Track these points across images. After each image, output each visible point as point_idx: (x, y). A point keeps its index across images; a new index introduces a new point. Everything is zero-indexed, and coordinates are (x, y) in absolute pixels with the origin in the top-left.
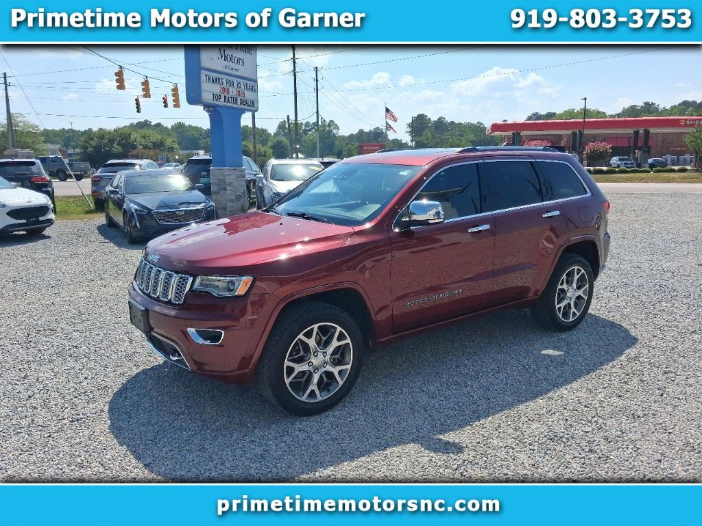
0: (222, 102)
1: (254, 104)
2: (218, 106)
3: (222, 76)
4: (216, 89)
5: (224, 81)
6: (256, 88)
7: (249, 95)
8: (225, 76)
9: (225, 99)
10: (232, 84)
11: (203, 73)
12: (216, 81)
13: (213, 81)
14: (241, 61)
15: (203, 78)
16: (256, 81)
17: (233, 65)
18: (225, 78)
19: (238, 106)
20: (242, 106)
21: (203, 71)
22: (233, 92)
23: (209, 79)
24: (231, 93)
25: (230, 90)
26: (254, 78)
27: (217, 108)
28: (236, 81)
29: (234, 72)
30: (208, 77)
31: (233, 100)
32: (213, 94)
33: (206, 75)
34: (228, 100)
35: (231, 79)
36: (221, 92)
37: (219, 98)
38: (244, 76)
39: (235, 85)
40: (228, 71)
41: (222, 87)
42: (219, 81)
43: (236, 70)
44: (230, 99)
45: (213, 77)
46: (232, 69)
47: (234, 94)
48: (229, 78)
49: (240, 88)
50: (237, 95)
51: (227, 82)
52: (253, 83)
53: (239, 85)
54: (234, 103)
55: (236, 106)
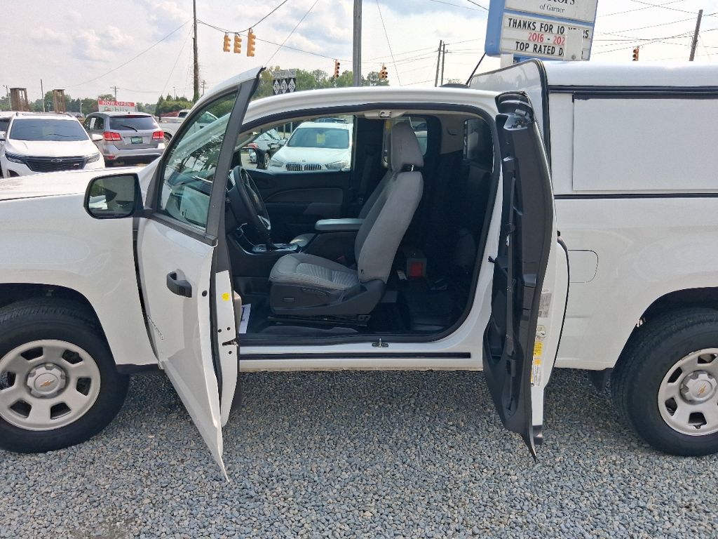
0: (529, 52)
3: (533, 19)
4: (524, 35)
5: (538, 26)
6: (590, 33)
8: (538, 19)
9: (535, 49)
10: (549, 29)
11: (507, 15)
12: (526, 25)
13: (520, 25)
15: (506, 22)
16: (593, 24)
17: (556, 5)
18: (539, 22)
19: (556, 57)
21: (506, 14)
22: (549, 39)
23: (514, 23)
24: (545, 41)
26: (589, 19)
28: (556, 25)
29: (555, 13)
30: (512, 21)
31: (549, 50)
32: (518, 43)
33: (511, 19)
34: (540, 50)
35: (549, 22)
36: (529, 40)
37: (526, 48)
38: (572, 17)
39: (555, 30)
40: (546, 11)
41: (533, 32)
42: (529, 25)
43: (559, 10)
44: (543, 48)
45: (520, 22)
46: (553, 9)
47: (551, 42)
48: (545, 21)
49: (562, 33)
50: (554, 43)
51: (542, 27)
52: (586, 27)
53: (561, 30)
54: (548, 53)
55: (551, 57)
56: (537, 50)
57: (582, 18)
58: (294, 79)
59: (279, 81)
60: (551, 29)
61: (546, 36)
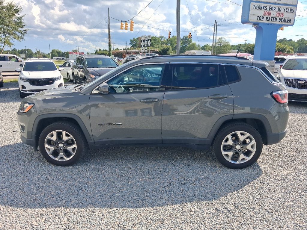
0: (264, 21)
1: (290, 21)
2: (262, 23)
3: (265, 5)
4: (261, 13)
5: (268, 8)
6: (295, 10)
7: (287, 15)
9: (267, 19)
12: (262, 8)
13: (259, 8)
15: (252, 7)
16: (296, 6)
18: (268, 6)
19: (277, 22)
20: (280, 23)
21: (251, 3)
22: (274, 14)
23: (256, 7)
24: (272, 15)
26: (295, 3)
27: (260, 25)
28: (277, 7)
29: (276, 1)
30: (255, 6)
31: (273, 19)
32: (258, 16)
33: (254, 5)
34: (269, 19)
35: (273, 6)
36: (264, 15)
37: (262, 19)
38: (286, 3)
39: (277, 9)
41: (266, 11)
42: (264, 8)
44: (271, 18)
45: (259, 6)
48: (272, 5)
49: (280, 11)
50: (276, 16)
51: (270, 8)
52: (292, 7)
53: (280, 9)
54: (273, 21)
55: (275, 23)
56: (268, 19)
57: (291, 3)
58: (150, 40)
59: (143, 41)
60: (275, 9)
61: (272, 13)
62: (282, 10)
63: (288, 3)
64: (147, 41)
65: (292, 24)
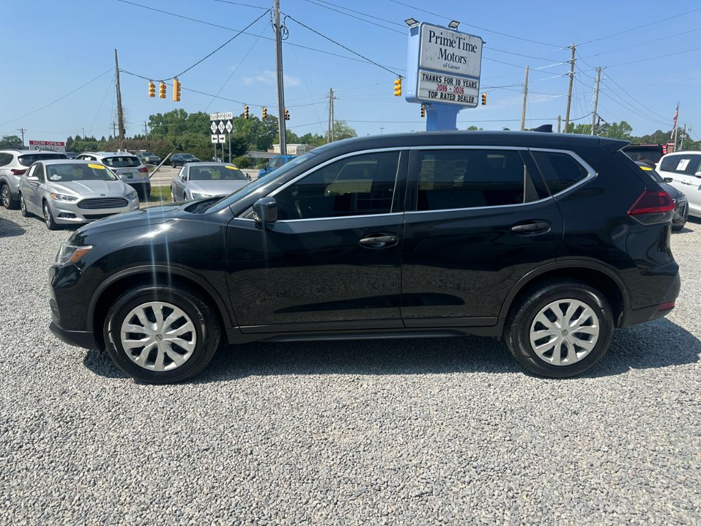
0: (438, 99)
1: (472, 100)
2: (435, 103)
3: (439, 74)
4: (433, 86)
5: (443, 79)
6: (477, 85)
7: (468, 92)
8: (444, 74)
9: (441, 96)
10: (450, 81)
12: (434, 79)
13: (430, 79)
14: (462, 59)
16: (478, 78)
17: (455, 64)
18: (443, 76)
19: (456, 102)
20: (460, 103)
21: (420, 71)
22: (450, 89)
23: (427, 77)
24: (448, 90)
25: (448, 87)
26: (477, 75)
28: (455, 79)
29: (454, 70)
31: (451, 97)
32: (430, 92)
33: (424, 75)
34: (445, 97)
36: (438, 90)
37: (436, 96)
38: (465, 73)
39: (454, 82)
40: (447, 69)
41: (440, 84)
42: (437, 79)
43: (456, 68)
44: (447, 96)
45: (431, 76)
46: (452, 67)
47: (452, 91)
48: (448, 76)
49: (459, 85)
50: (454, 92)
51: (445, 80)
52: (474, 80)
53: (458, 82)
54: (451, 99)
55: (453, 102)
56: (443, 97)
57: (472, 74)
58: (231, 120)
60: (452, 82)
62: (462, 84)
63: (468, 74)
64: (225, 122)
65: (475, 105)
